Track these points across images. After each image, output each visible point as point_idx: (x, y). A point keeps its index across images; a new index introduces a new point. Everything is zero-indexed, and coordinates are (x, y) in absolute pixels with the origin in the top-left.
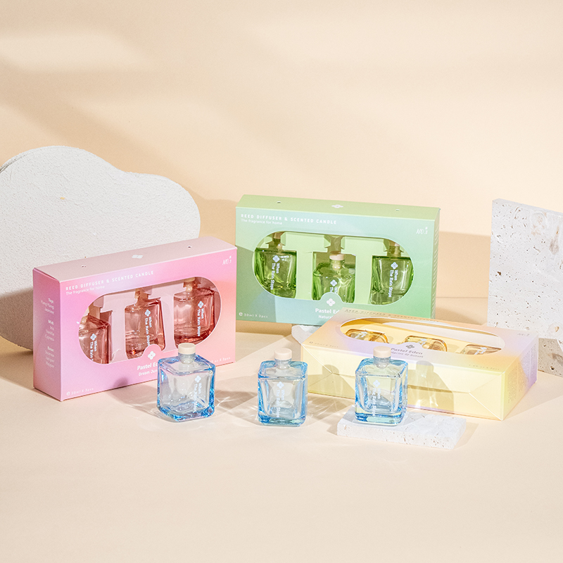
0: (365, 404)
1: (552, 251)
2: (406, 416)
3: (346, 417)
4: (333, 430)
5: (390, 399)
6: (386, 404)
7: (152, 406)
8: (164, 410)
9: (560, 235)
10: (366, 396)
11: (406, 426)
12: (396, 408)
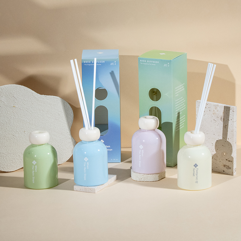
1: (221, 121)
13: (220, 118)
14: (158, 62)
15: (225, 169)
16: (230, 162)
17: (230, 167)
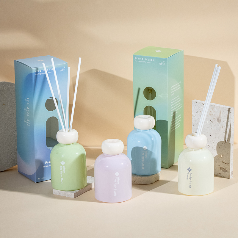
13: (217, 119)
14: (153, 60)
15: (221, 172)
16: (227, 164)
17: (226, 169)
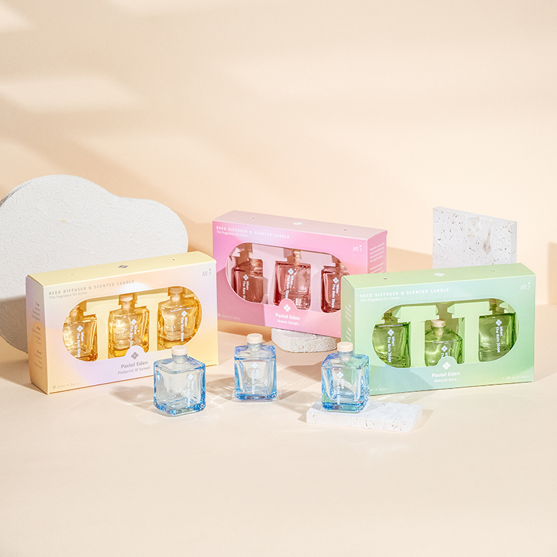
0: (331, 395)
1: (485, 250)
2: (367, 405)
3: (314, 407)
4: (303, 419)
5: (353, 390)
6: (350, 394)
7: (150, 404)
8: (160, 407)
9: (491, 236)
10: (332, 387)
11: (368, 413)
12: (359, 397)
